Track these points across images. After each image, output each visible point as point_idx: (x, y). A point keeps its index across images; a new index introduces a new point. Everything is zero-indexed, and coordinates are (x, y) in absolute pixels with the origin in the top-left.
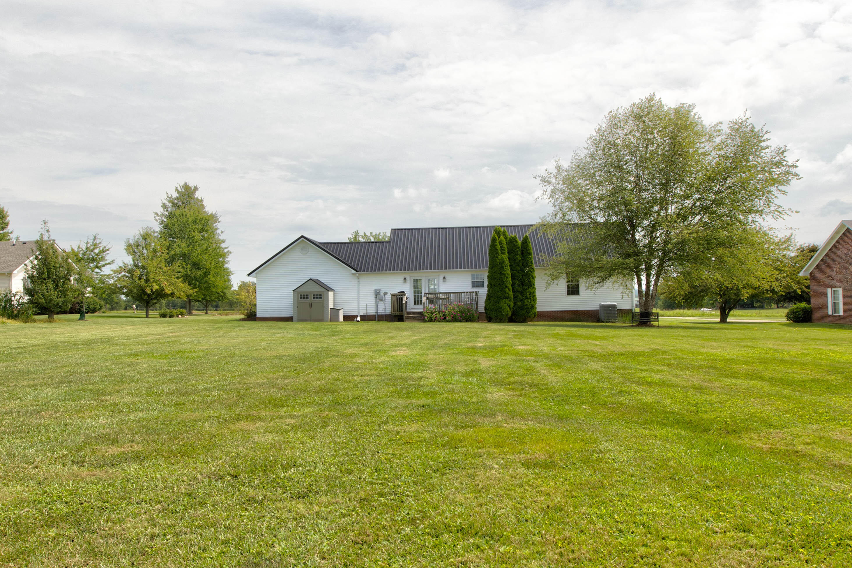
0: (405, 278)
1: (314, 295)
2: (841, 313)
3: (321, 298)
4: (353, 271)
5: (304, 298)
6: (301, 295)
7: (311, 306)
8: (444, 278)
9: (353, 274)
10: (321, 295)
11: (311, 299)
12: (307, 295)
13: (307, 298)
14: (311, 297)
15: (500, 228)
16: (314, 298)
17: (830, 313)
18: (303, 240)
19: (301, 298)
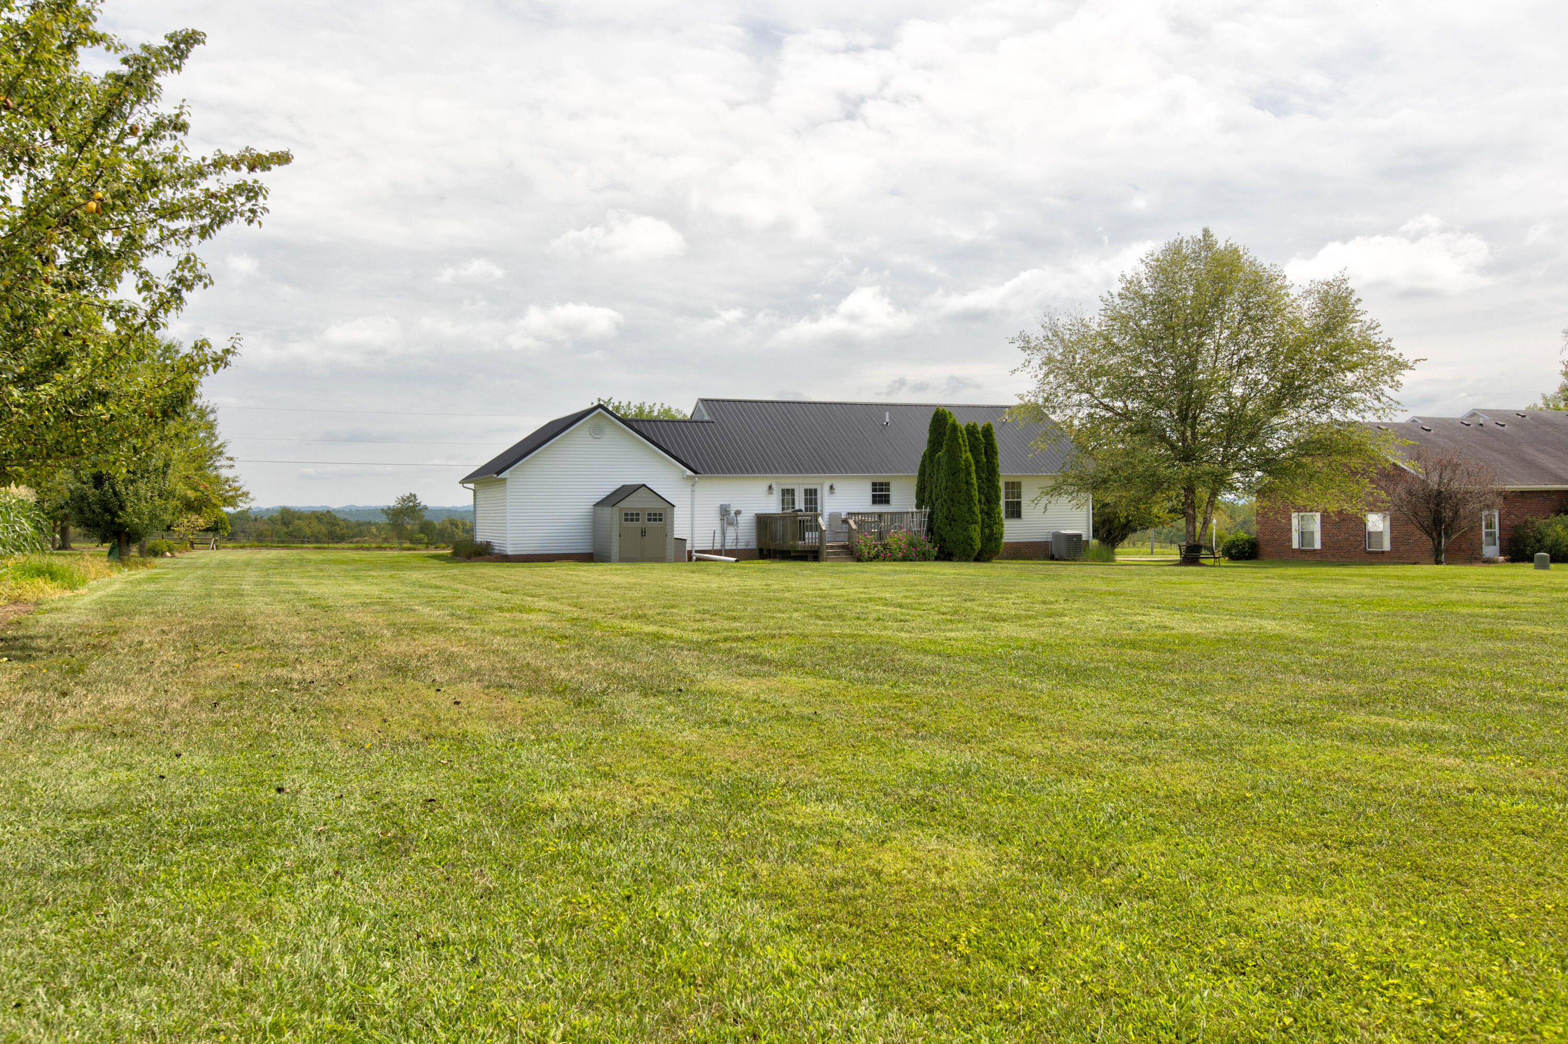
0: (770, 487)
1: (649, 514)
2: (1318, 546)
3: (661, 520)
4: (689, 473)
5: (632, 520)
6: (626, 514)
7: (643, 533)
8: (831, 487)
9: (689, 477)
10: (661, 515)
11: (643, 522)
12: (638, 515)
13: (638, 520)
14: (644, 517)
15: (945, 409)
16: (649, 520)
17: (1295, 545)
18: (599, 413)
19: (626, 520)
